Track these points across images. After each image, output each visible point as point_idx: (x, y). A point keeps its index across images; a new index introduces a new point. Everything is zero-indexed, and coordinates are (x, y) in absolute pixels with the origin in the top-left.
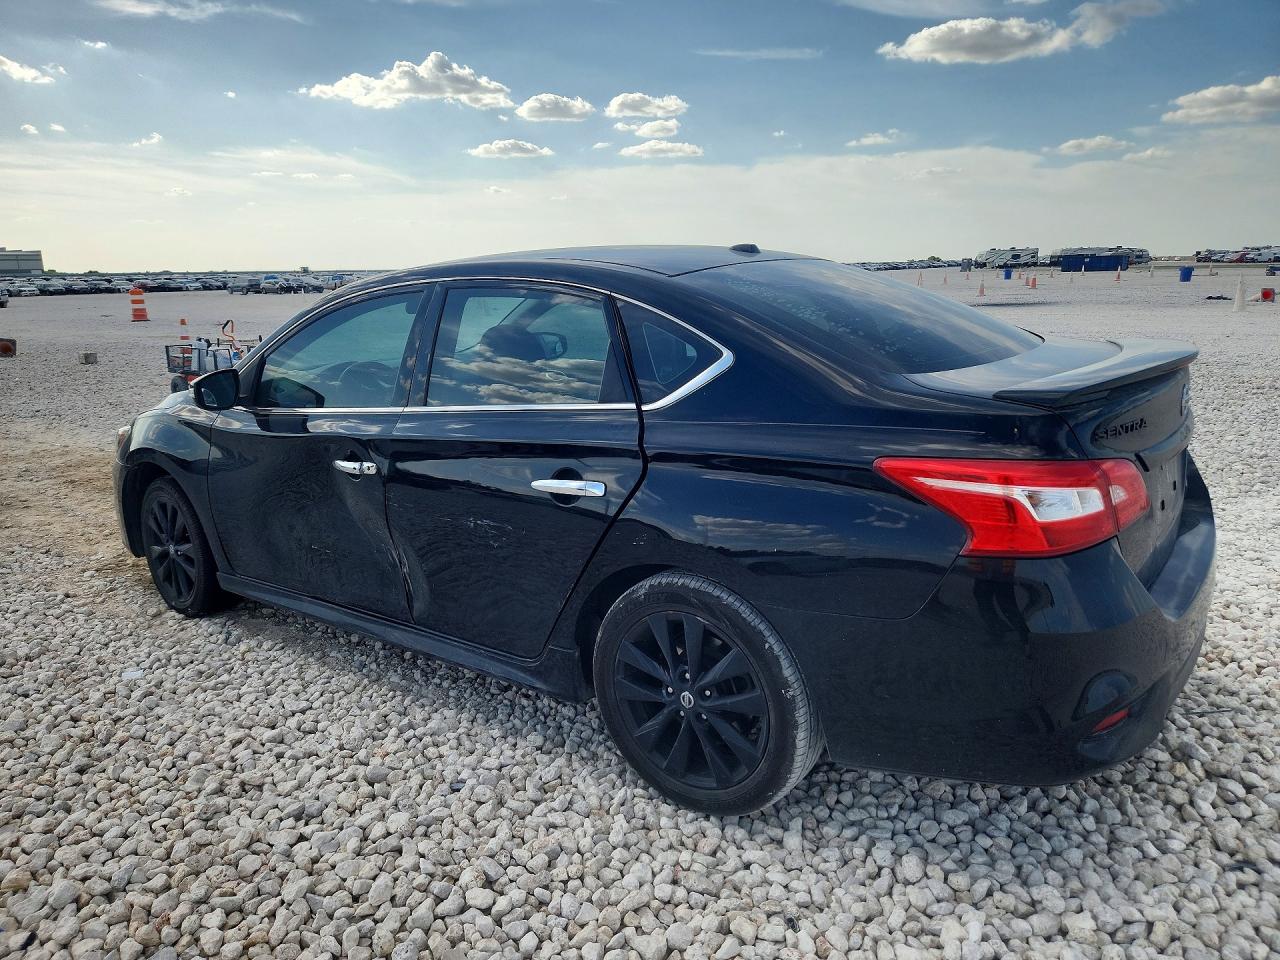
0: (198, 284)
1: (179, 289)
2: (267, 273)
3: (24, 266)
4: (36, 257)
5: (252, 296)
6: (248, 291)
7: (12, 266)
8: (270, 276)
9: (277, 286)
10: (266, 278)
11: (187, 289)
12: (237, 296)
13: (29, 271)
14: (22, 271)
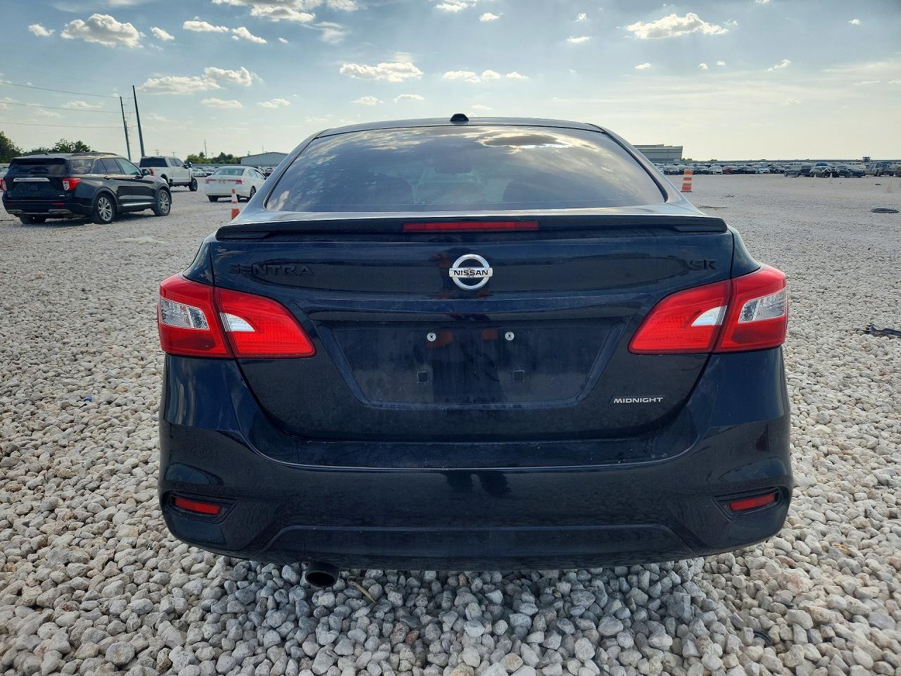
0: (767, 169)
1: (753, 172)
2: (817, 161)
3: (671, 156)
4: (679, 150)
5: (802, 179)
6: (800, 174)
7: (665, 156)
8: (822, 163)
9: (823, 171)
10: (818, 165)
11: (759, 173)
12: (790, 180)
13: (673, 160)
14: (670, 159)
